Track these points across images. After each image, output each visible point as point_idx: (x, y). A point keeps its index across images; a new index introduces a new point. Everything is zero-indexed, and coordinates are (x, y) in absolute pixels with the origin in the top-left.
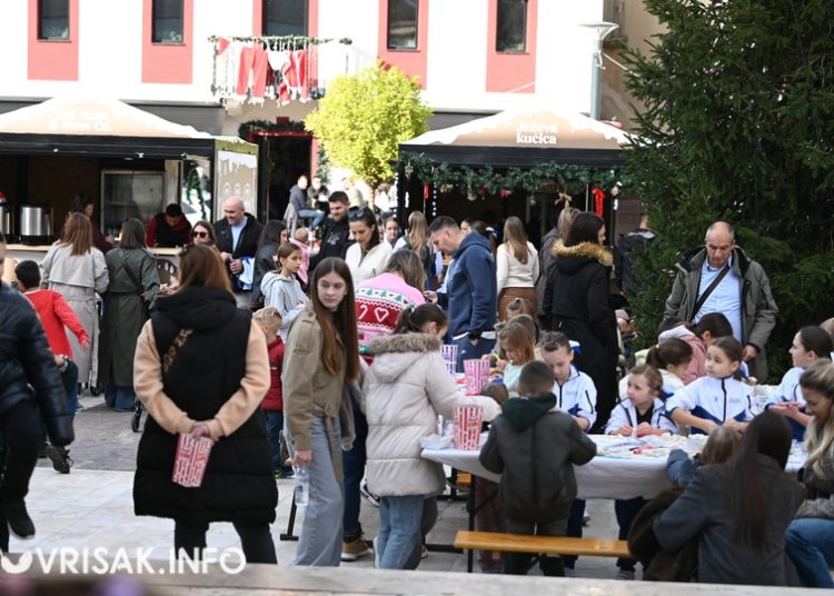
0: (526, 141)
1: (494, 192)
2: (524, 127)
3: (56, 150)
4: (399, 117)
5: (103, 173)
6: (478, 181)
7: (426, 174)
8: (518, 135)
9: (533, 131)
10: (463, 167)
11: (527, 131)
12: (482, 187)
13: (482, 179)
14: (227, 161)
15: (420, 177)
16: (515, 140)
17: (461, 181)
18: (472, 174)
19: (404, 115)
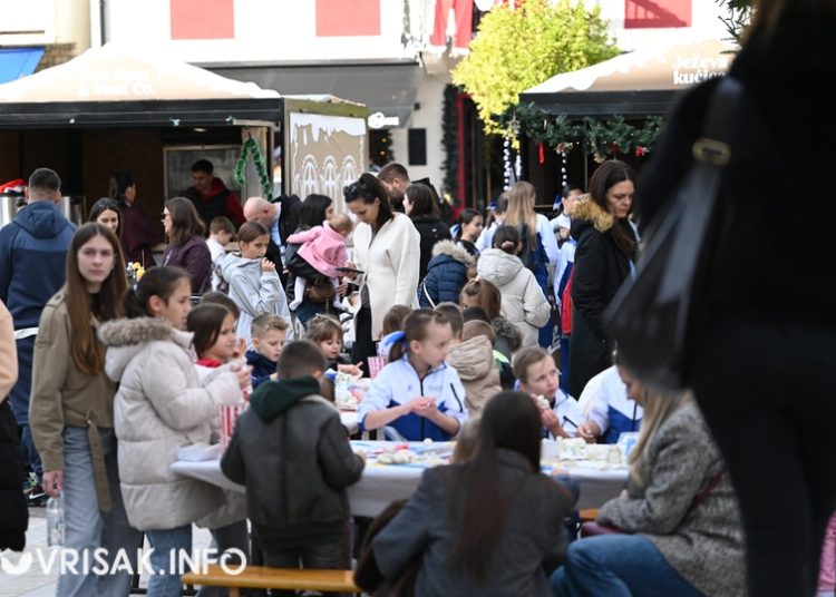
0: (686, 82)
1: (627, 151)
2: (683, 63)
3: (72, 121)
4: (570, 61)
5: (166, 149)
6: (606, 136)
7: (536, 130)
8: (676, 74)
9: (694, 67)
10: (587, 118)
11: (686, 67)
12: (610, 144)
13: (611, 133)
14: (309, 127)
15: (529, 135)
16: (673, 80)
17: (582, 137)
18: (599, 127)
19: (577, 58)
